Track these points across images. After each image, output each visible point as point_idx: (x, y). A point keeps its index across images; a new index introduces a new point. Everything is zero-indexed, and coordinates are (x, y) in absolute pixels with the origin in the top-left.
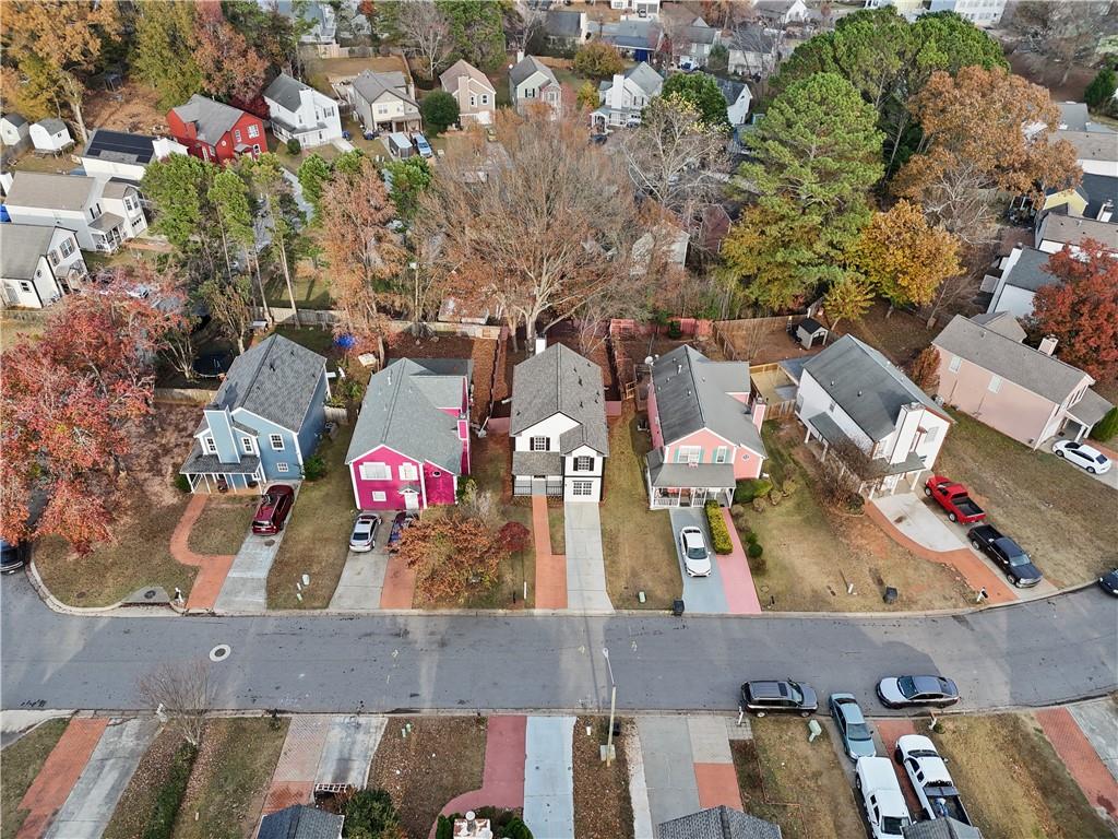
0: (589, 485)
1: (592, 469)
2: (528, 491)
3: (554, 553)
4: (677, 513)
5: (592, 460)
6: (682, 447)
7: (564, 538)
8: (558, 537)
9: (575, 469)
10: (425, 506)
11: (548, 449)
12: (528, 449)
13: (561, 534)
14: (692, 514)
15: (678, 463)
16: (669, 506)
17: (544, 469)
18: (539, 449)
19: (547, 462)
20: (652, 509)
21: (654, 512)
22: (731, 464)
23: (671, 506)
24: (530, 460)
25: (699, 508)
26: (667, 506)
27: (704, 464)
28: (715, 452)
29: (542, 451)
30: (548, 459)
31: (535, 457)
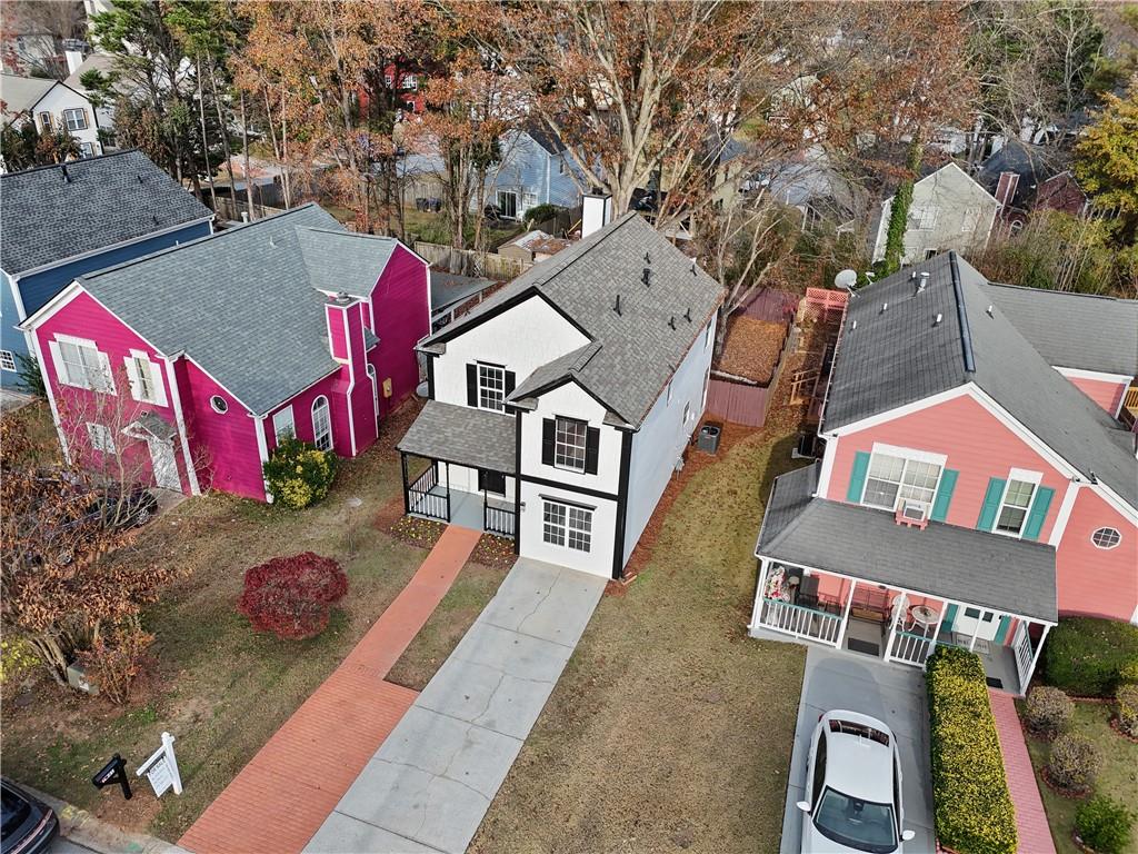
0: (584, 516)
1: (591, 466)
2: (439, 508)
3: (393, 678)
4: (830, 666)
5: (594, 435)
9: (548, 458)
10: (195, 489)
12: (462, 400)
14: (877, 680)
15: (862, 504)
16: (807, 637)
17: (481, 452)
18: (492, 407)
19: (495, 440)
20: (752, 635)
21: (758, 643)
22: (1045, 546)
23: (815, 639)
24: (459, 426)
25: (908, 669)
26: (801, 635)
27: (951, 526)
28: (995, 487)
29: (495, 411)
30: (501, 433)
31: (472, 422)
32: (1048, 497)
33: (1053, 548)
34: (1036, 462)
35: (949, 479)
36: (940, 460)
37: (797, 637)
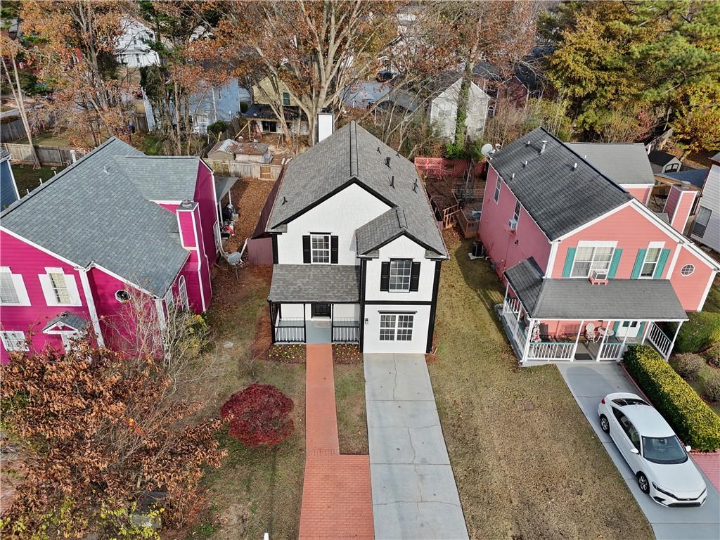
0: (407, 320)
1: (414, 287)
2: (297, 334)
3: (345, 451)
4: (573, 371)
5: (416, 268)
6: (582, 244)
7: (363, 417)
8: (353, 417)
9: (385, 286)
11: (335, 259)
12: (299, 260)
13: (358, 410)
14: (600, 373)
15: (571, 277)
16: (555, 359)
17: (328, 292)
18: (321, 260)
19: (332, 282)
20: (524, 366)
21: (529, 370)
22: (665, 280)
23: (559, 359)
24: (304, 278)
25: (610, 362)
26: (551, 359)
27: (618, 280)
28: (640, 254)
29: (323, 263)
30: (334, 277)
31: (312, 273)
32: (666, 254)
33: (669, 280)
34: (662, 236)
35: (618, 254)
36: (614, 244)
37: (549, 360)
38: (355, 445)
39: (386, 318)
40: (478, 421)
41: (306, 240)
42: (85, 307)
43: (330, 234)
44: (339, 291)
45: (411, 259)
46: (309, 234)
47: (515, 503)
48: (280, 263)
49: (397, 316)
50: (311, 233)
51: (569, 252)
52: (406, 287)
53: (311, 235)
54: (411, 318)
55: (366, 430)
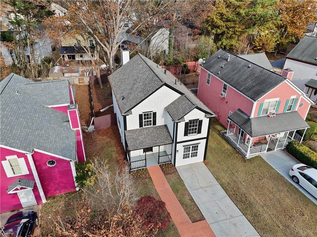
0: (196, 147)
1: (199, 132)
2: (142, 164)
3: (194, 221)
4: (268, 157)
5: (201, 122)
6: (266, 101)
7: (192, 200)
8: (187, 200)
9: (186, 134)
10: (44, 201)
11: (155, 123)
12: (137, 127)
13: (188, 197)
14: (279, 156)
15: (261, 116)
16: (259, 153)
17: (156, 140)
18: (148, 125)
19: (157, 135)
20: (247, 158)
21: (251, 160)
22: (295, 111)
23: (261, 153)
24: (142, 135)
25: (280, 150)
26: (258, 153)
27: (278, 114)
29: (149, 126)
30: (157, 132)
31: (145, 133)
32: (296, 100)
33: (297, 111)
34: (295, 93)
35: (279, 103)
36: (278, 99)
37: (257, 154)
38: (196, 216)
39: (187, 148)
40: (243, 190)
41: (141, 116)
42: (31, 174)
43: (152, 111)
44: (161, 139)
45: (199, 119)
46: (142, 113)
47: (281, 227)
48: (127, 130)
49: (191, 146)
50: (143, 113)
51: (261, 105)
52: (195, 132)
53: (143, 114)
54: (197, 146)
55: (197, 207)
